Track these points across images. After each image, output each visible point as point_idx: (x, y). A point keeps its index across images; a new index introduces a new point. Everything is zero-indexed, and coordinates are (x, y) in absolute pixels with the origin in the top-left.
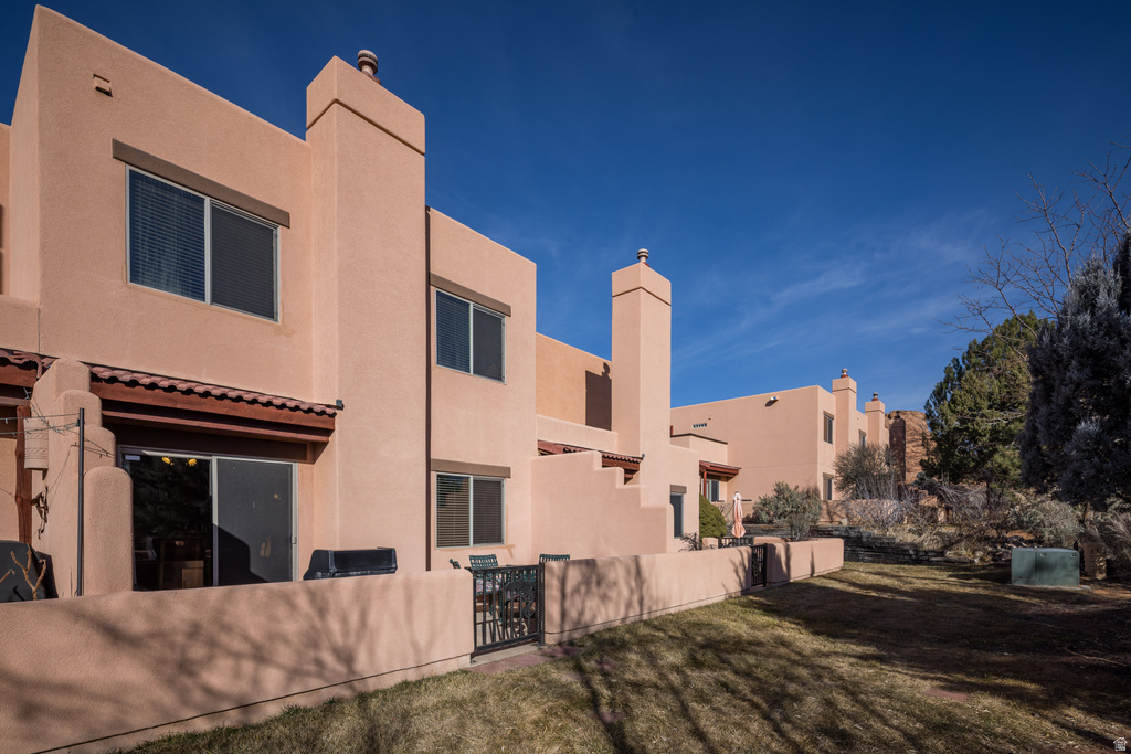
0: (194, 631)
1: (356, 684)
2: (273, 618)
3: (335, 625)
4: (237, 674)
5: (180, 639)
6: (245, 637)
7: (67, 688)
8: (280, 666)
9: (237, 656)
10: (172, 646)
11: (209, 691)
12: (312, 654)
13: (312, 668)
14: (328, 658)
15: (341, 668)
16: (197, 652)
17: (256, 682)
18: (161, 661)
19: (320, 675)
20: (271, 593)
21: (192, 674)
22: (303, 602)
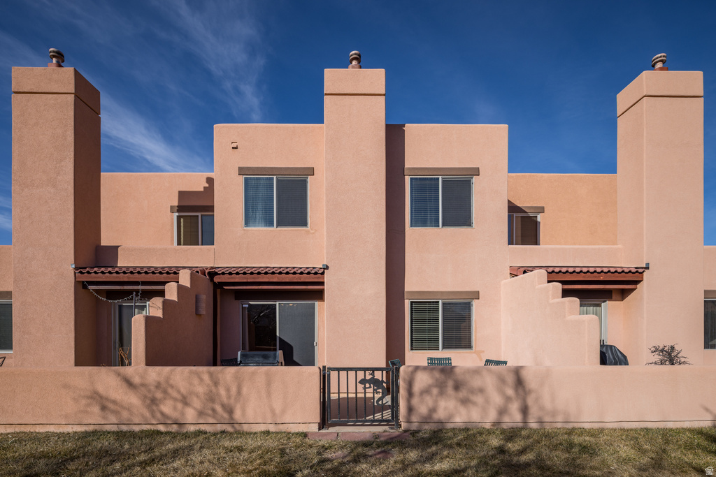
0: (158, 386)
1: (236, 426)
2: (191, 384)
3: (223, 392)
4: (175, 408)
5: (152, 388)
6: (179, 392)
7: (114, 402)
8: (195, 409)
9: (175, 400)
10: (149, 391)
11: (163, 414)
12: (210, 405)
13: (210, 412)
14: (219, 408)
15: (226, 415)
16: (159, 395)
17: (183, 414)
18: (145, 397)
19: (214, 417)
20: (191, 372)
21: (157, 405)
22: (206, 377)
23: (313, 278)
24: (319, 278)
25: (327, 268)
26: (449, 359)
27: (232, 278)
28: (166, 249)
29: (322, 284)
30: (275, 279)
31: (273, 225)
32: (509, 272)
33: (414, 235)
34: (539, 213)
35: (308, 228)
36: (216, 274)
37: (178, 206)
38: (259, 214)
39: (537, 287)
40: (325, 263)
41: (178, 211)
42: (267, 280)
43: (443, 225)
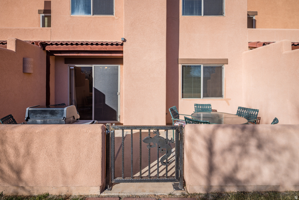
23: (115, 48)
24: (119, 48)
25: (125, 40)
26: (210, 105)
27: (58, 48)
28: (19, 29)
29: (121, 52)
30: (88, 48)
31: (90, 13)
32: (248, 46)
33: (185, 20)
34: (254, 15)
35: (114, 16)
36: (47, 44)
37: (44, 10)
38: (81, 6)
39: (284, 53)
40: (124, 37)
41: (44, 13)
42: (83, 49)
43: (204, 15)
